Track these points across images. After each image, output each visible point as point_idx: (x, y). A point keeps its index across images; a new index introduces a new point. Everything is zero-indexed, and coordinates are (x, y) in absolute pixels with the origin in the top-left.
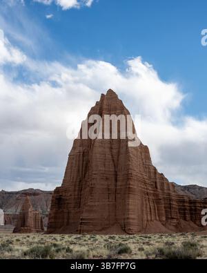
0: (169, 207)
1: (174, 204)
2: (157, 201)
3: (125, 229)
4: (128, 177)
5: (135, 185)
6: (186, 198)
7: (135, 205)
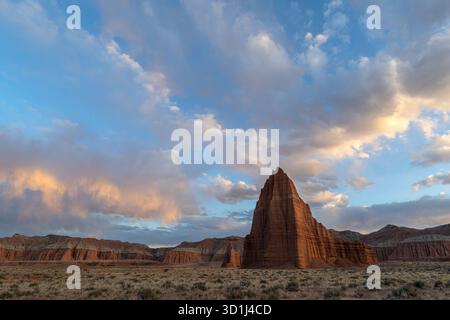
0: (329, 248)
1: (332, 245)
2: (318, 243)
3: (296, 264)
4: (295, 227)
5: (300, 232)
6: (341, 241)
7: (302, 247)
